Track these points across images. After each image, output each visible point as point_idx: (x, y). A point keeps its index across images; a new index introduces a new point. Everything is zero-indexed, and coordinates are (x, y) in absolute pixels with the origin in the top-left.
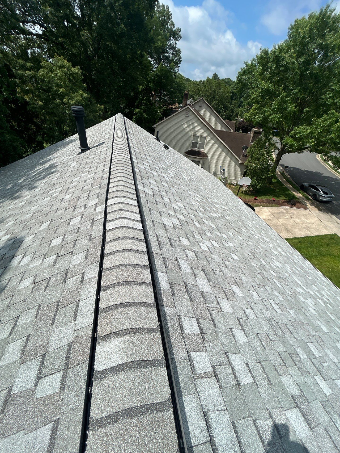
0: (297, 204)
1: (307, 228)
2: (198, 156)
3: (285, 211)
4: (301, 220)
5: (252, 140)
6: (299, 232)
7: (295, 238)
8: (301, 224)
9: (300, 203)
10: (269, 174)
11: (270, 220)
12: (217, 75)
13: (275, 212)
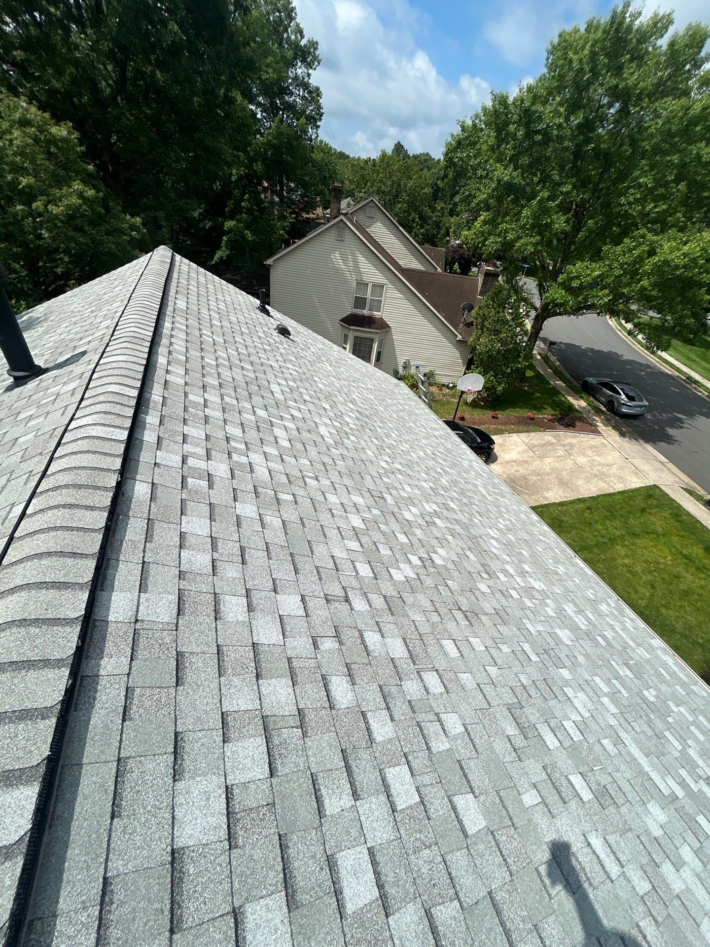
0: (578, 424)
1: (601, 476)
2: (370, 328)
3: (555, 441)
4: (589, 459)
5: (481, 291)
6: (586, 487)
7: (579, 500)
8: (588, 468)
9: (583, 421)
10: (519, 363)
11: (525, 462)
12: (402, 146)
13: (536, 443)
